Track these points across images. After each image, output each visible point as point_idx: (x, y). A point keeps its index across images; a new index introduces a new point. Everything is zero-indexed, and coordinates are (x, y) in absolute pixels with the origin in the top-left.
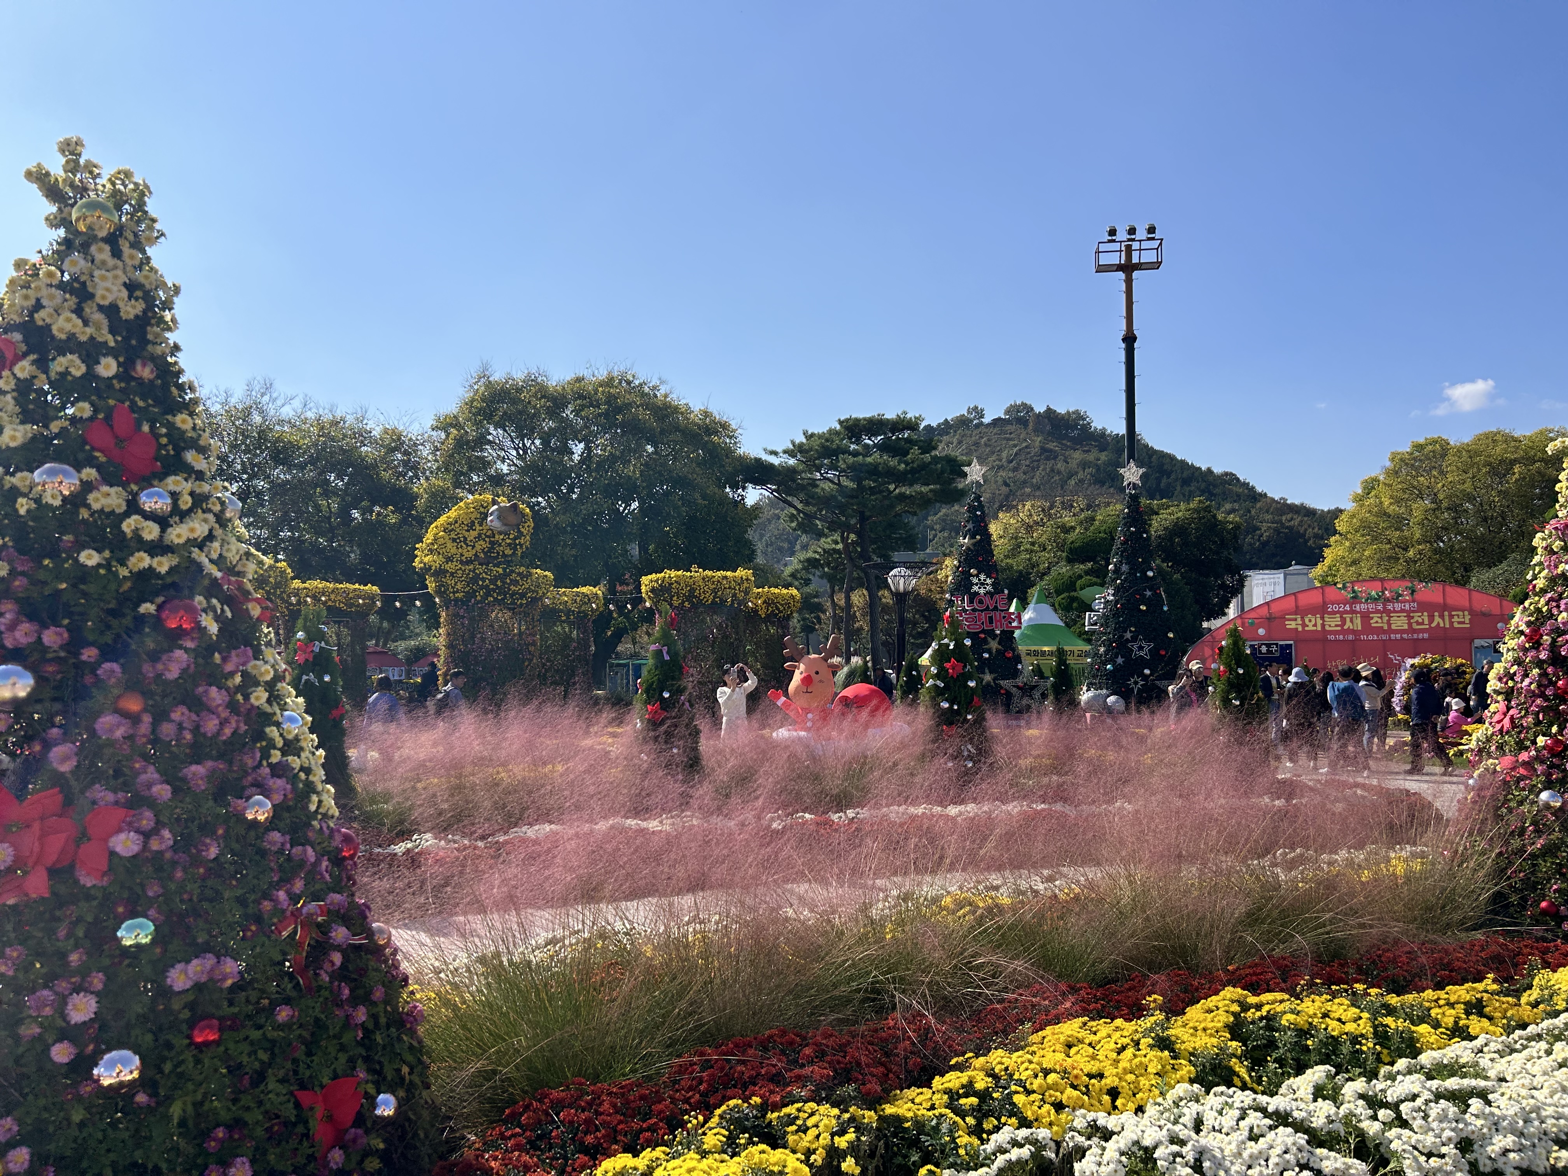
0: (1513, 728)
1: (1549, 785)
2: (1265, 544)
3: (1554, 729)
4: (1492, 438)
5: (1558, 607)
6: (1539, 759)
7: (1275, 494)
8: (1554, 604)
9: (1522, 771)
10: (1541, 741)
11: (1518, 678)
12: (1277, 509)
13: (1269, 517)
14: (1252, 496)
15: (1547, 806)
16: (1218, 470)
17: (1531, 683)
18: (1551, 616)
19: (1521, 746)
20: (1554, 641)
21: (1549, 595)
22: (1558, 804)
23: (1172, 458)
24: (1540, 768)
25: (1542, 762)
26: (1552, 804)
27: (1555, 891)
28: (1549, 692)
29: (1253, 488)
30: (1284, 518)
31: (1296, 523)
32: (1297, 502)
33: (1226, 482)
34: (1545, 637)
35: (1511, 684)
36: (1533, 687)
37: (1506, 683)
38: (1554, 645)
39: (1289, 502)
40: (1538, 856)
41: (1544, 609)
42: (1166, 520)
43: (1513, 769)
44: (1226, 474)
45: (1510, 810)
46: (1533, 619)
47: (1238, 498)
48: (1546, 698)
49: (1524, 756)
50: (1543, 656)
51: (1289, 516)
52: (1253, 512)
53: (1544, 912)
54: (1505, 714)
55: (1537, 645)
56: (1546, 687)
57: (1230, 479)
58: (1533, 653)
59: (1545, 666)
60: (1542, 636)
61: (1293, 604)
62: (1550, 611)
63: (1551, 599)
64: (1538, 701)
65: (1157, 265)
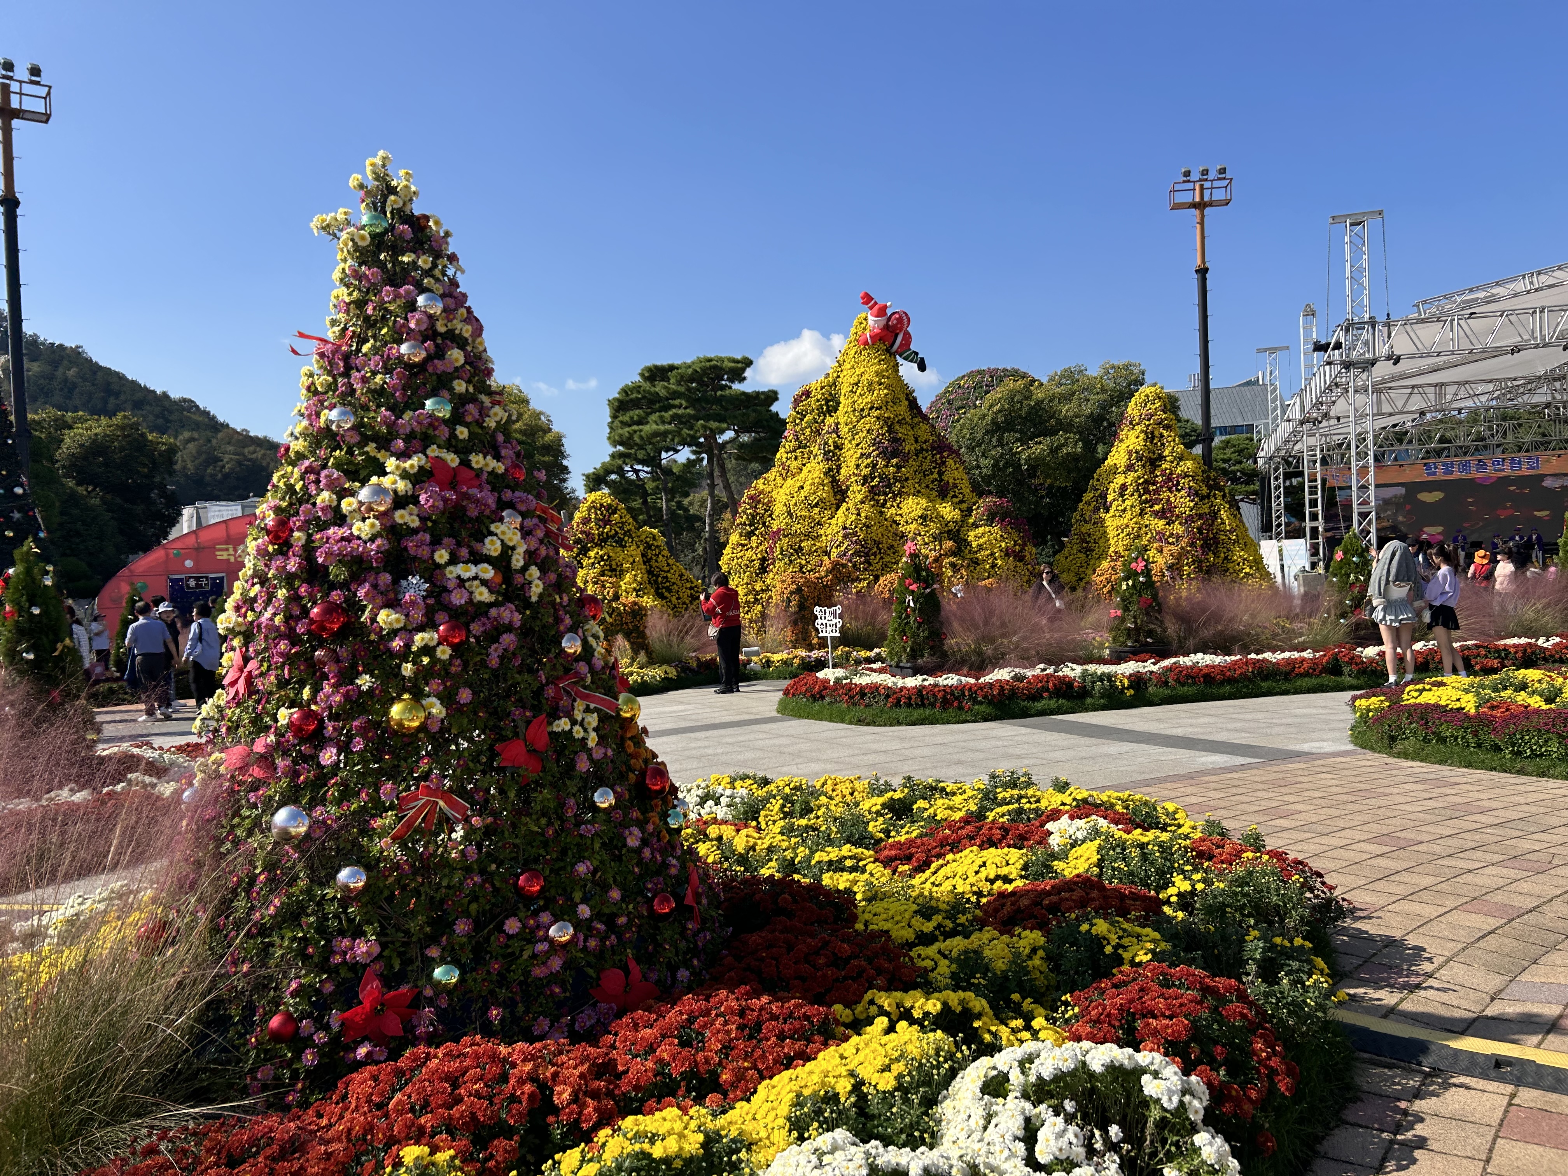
0: (250, 696)
1: (290, 798)
2: (226, 476)
3: (306, 693)
5: (317, 482)
6: (280, 748)
7: (237, 425)
8: (312, 477)
9: (257, 772)
10: (284, 715)
11: (258, 606)
12: (239, 441)
13: (230, 448)
14: (213, 425)
15: (285, 837)
16: (175, 395)
17: (275, 614)
18: (307, 498)
19: (259, 727)
20: (309, 538)
21: (307, 463)
22: (303, 830)
23: (120, 377)
24: (281, 763)
25: (285, 753)
26: (293, 831)
27: (293, 995)
28: (300, 629)
29: (214, 417)
30: (246, 451)
31: (259, 455)
32: (260, 435)
33: (183, 409)
34: (296, 534)
35: (250, 616)
36: (278, 620)
37: (245, 617)
38: (309, 550)
39: (252, 434)
40: (272, 929)
41: (298, 487)
42: (81, 435)
43: (243, 768)
44: (185, 400)
45: (237, 843)
46: (284, 504)
47: (197, 426)
48: (294, 639)
49: (259, 746)
50: (292, 565)
51: (252, 449)
52: (214, 441)
53: (276, 1036)
54: (241, 670)
55: (284, 546)
56: (298, 619)
57: (188, 405)
58: (278, 562)
59: (297, 583)
60: (292, 531)
61: (224, 533)
62: (305, 487)
63: (309, 470)
64: (283, 646)
65: (45, 118)
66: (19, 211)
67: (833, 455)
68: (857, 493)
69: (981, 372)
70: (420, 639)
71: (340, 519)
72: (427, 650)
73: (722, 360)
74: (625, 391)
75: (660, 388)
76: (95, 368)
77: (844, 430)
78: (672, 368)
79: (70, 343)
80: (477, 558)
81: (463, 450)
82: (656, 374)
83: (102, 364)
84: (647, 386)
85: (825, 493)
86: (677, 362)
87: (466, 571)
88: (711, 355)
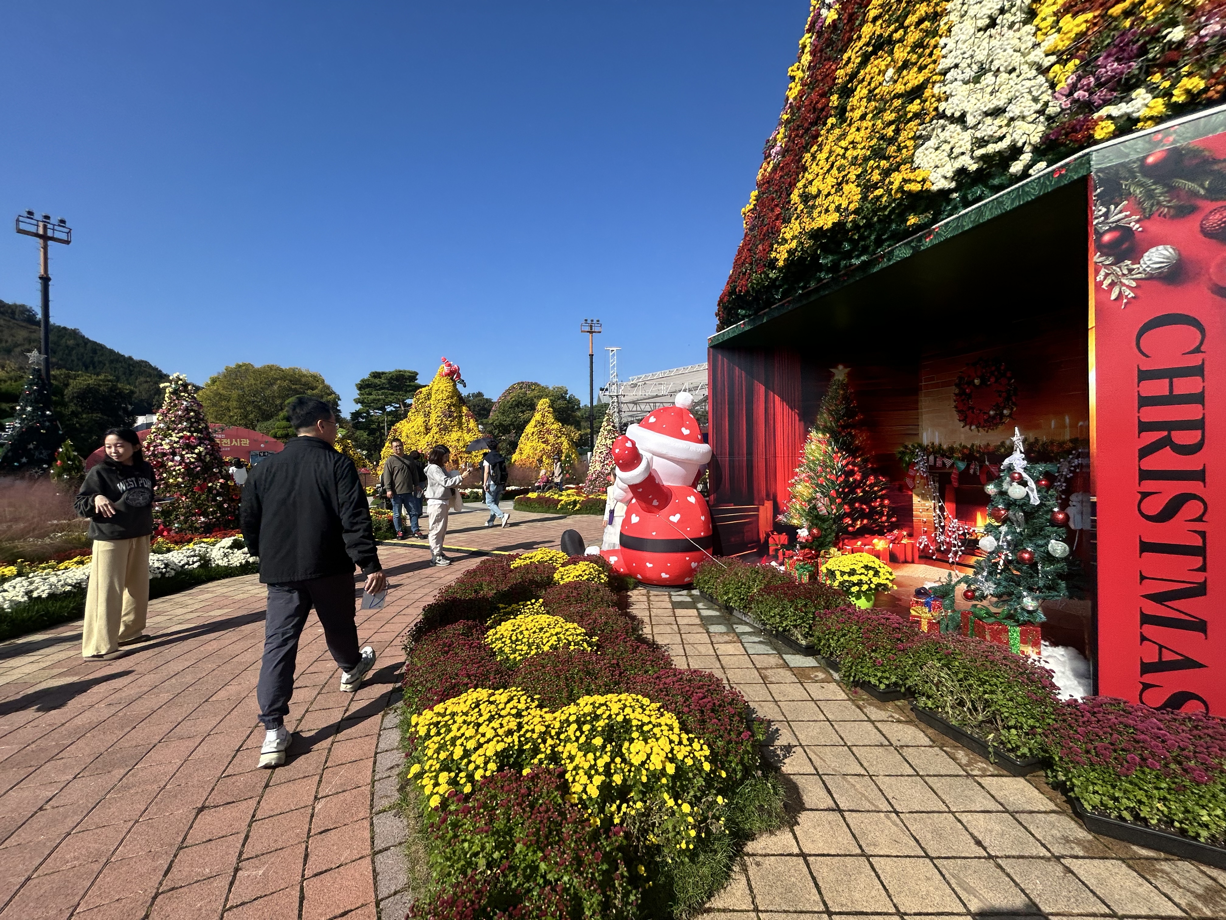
4: (271, 368)
16: (136, 357)
23: (102, 347)
42: (81, 384)
65: (67, 242)
66: (50, 283)
67: (427, 415)
68: (435, 429)
69: (522, 383)
70: (177, 468)
71: (161, 445)
72: (179, 470)
73: (405, 372)
74: (363, 381)
75: (377, 381)
76: (86, 342)
77: (432, 407)
78: (383, 373)
79: (70, 326)
80: (192, 453)
81: (192, 432)
82: (376, 375)
83: (91, 339)
84: (373, 380)
85: (422, 429)
86: (387, 370)
87: (188, 455)
88: (402, 369)
